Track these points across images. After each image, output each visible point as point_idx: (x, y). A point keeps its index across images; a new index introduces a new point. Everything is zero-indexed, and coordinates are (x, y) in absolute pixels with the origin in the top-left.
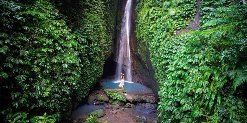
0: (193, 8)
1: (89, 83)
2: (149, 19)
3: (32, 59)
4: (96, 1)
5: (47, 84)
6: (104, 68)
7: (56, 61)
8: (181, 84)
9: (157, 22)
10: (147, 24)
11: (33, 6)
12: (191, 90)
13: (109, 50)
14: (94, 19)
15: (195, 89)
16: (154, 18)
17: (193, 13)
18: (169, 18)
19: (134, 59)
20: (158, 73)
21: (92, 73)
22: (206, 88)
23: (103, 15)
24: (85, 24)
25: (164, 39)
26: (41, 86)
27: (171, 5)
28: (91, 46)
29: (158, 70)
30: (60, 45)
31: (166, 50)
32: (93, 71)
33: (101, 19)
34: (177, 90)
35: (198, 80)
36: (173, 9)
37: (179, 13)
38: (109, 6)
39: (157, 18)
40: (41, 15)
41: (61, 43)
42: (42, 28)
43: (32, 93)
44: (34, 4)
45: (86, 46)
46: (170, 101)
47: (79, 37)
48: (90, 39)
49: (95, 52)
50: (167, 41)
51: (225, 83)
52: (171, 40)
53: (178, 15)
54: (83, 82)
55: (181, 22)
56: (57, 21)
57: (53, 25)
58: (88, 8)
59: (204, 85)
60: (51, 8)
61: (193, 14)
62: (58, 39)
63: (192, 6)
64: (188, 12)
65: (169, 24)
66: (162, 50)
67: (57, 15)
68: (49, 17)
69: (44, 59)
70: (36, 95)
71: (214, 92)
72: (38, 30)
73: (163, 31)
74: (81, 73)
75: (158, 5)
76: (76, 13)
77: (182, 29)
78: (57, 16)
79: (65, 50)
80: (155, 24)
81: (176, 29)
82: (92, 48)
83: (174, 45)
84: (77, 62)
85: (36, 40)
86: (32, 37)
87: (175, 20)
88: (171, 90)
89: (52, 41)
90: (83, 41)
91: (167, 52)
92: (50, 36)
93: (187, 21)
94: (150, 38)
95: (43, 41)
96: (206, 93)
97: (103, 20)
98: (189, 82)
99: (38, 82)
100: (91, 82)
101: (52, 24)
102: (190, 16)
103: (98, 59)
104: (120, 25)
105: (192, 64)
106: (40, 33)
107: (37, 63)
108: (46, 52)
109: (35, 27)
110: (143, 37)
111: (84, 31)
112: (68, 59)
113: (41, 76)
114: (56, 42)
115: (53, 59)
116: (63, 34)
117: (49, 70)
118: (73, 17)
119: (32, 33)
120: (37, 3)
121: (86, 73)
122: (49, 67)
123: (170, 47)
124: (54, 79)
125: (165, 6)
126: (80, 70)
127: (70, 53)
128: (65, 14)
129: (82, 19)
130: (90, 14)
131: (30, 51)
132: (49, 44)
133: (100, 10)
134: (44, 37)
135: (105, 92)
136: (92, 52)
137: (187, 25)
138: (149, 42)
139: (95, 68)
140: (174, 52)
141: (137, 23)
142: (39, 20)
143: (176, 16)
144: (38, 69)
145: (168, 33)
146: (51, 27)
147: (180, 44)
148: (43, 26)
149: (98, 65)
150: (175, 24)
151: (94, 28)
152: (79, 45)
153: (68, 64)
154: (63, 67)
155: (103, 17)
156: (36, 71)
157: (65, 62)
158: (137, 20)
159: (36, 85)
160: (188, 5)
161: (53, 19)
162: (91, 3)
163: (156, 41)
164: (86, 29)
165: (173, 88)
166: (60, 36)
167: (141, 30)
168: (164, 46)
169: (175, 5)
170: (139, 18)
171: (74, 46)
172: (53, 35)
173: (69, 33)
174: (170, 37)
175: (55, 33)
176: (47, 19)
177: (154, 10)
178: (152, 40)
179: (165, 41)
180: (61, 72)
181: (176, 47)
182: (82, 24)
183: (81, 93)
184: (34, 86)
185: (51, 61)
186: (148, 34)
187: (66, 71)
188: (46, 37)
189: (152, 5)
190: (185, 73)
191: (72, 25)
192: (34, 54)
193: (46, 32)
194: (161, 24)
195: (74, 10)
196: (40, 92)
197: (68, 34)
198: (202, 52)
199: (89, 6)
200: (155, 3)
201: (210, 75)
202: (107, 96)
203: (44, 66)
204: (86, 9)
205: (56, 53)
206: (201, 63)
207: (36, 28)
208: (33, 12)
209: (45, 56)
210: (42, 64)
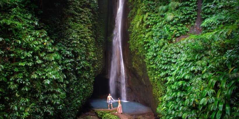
0: (193, 11)
1: (77, 103)
2: (144, 27)
3: (8, 75)
4: (82, 9)
5: (26, 103)
6: (94, 85)
7: (36, 76)
8: (183, 97)
9: (153, 29)
10: (141, 32)
11: (9, 15)
12: (194, 101)
13: (100, 65)
14: (81, 29)
15: (199, 100)
16: (149, 25)
17: (194, 17)
18: (166, 23)
19: (129, 75)
20: (156, 88)
21: (80, 91)
22: (211, 98)
23: (91, 25)
24: (70, 34)
25: (161, 48)
26: (18, 106)
27: (168, 9)
28: (77, 60)
29: (156, 85)
30: (41, 58)
31: (165, 60)
32: (81, 89)
33: (89, 29)
34: (178, 104)
35: (202, 88)
36: (171, 13)
37: (177, 17)
38: (97, 15)
39: (152, 25)
40: (19, 24)
41: (41, 55)
42: (20, 39)
43: (9, 115)
44: (10, 13)
45: (72, 60)
46: (170, 117)
47: (63, 49)
48: (76, 52)
49: (83, 67)
50: (165, 49)
51: (234, 90)
52: (169, 49)
53: (177, 19)
54: (70, 102)
55: (180, 28)
56: (36, 32)
57: (33, 35)
58: (73, 17)
59: (209, 94)
60: (29, 17)
61: (194, 19)
62: (38, 51)
63: (191, 10)
64: (188, 17)
65: (166, 30)
66: (159, 60)
67: (37, 24)
68: (28, 26)
69: (22, 74)
70: (13, 117)
71: (222, 101)
72: (14, 42)
73: (160, 39)
74: (66, 91)
75: (153, 10)
76: (59, 23)
77: (181, 36)
78: (36, 26)
79: (46, 64)
80: (151, 32)
81: (175, 36)
82: (79, 62)
83: (173, 54)
84: (61, 78)
85: (13, 52)
86: (7, 50)
87: (173, 26)
88: (171, 104)
89: (31, 54)
90: (68, 54)
91: (166, 62)
92: (29, 48)
93: (187, 26)
94: (146, 48)
95: (20, 53)
96: (211, 104)
97: (92, 30)
98: (191, 93)
99: (16, 101)
100: (79, 101)
101: (31, 35)
102: (191, 20)
103: (87, 75)
104: (111, 36)
105: (195, 72)
106: (18, 44)
107: (14, 79)
108: (24, 66)
109: (11, 38)
110: (137, 47)
111: (69, 43)
112: (50, 74)
113: (18, 94)
114: (36, 55)
115: (33, 74)
116: (44, 46)
117: (28, 87)
118: (56, 27)
119: (7, 45)
120: (13, 11)
121: (73, 91)
122: (28, 84)
123: (169, 56)
124: (35, 98)
125: (161, 11)
126: (65, 87)
127: (52, 68)
128: (46, 23)
129: (67, 29)
130: (76, 24)
131: (6, 66)
132: (27, 57)
133: (86, 18)
134: (22, 49)
135: (96, 113)
136: (79, 66)
137: (187, 31)
138: (145, 53)
139: (84, 85)
140: (173, 61)
141: (130, 32)
142: (16, 30)
143: (174, 21)
144: (16, 86)
145: (166, 41)
146: (30, 38)
147: (180, 53)
148: (20, 37)
149: (86, 83)
150: (173, 31)
151: (81, 39)
152: (64, 58)
153: (51, 80)
154: (45, 83)
155: (91, 27)
156: (13, 89)
157: (47, 78)
158: (131, 29)
159: (13, 105)
160: (187, 8)
161: (32, 29)
162: (76, 12)
163: (152, 51)
164: (71, 40)
165: (174, 102)
166: (40, 48)
167: (136, 40)
168: (162, 56)
169: (173, 8)
170: (133, 26)
171: (57, 60)
172: (32, 46)
173: (50, 44)
174: (168, 45)
175: (35, 45)
176: (25, 29)
177: (149, 16)
178: (148, 50)
179: (162, 50)
180: (43, 90)
181: (175, 56)
182: (66, 35)
183: (68, 114)
184: (11, 106)
185: (30, 77)
186: (143, 44)
187: (48, 89)
188: (24, 50)
189: (146, 11)
190: (187, 83)
191: (55, 36)
192: (10, 68)
193: (24, 43)
194: (157, 31)
195: (57, 19)
196: (17, 113)
197: (49, 46)
198: (205, 58)
199: (75, 15)
200: (150, 9)
201: (215, 82)
202: (99, 117)
203: (22, 82)
204: (70, 18)
205: (36, 67)
206: (205, 70)
207: (12, 40)
208: (8, 21)
209: (24, 71)
210: (20, 81)
